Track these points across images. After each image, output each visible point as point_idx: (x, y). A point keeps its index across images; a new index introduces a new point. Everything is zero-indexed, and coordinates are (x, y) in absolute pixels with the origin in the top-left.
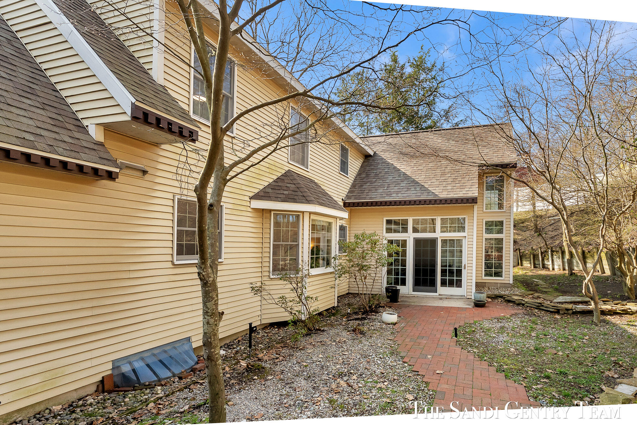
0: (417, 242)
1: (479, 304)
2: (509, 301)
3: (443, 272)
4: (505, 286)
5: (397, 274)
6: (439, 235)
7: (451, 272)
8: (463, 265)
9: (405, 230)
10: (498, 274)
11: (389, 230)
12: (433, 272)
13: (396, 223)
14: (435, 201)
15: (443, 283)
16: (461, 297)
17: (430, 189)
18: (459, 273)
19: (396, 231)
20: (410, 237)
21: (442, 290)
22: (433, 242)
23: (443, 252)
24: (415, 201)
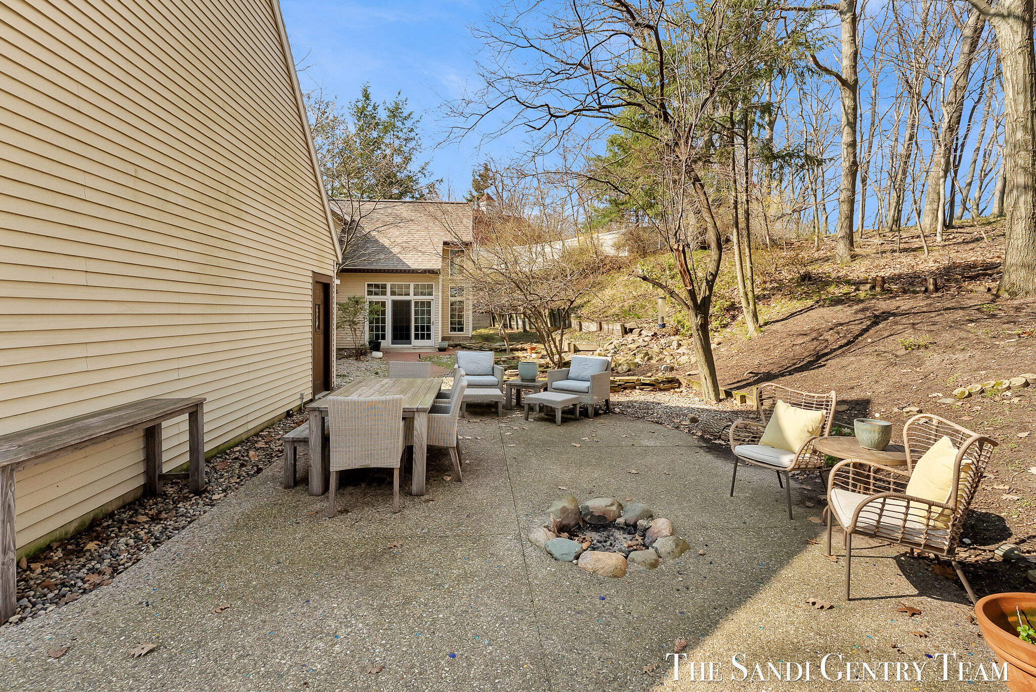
0: (395, 303)
1: (441, 350)
2: (464, 347)
3: (416, 329)
4: (466, 338)
5: (377, 322)
6: (412, 298)
7: (423, 327)
8: (432, 322)
9: (384, 293)
10: (461, 330)
11: (370, 293)
12: (408, 329)
13: (377, 286)
14: (409, 270)
15: (417, 337)
16: (431, 347)
17: (404, 260)
18: (429, 329)
19: (376, 294)
20: (389, 299)
21: (415, 343)
22: (408, 303)
23: (416, 313)
24: (393, 270)
